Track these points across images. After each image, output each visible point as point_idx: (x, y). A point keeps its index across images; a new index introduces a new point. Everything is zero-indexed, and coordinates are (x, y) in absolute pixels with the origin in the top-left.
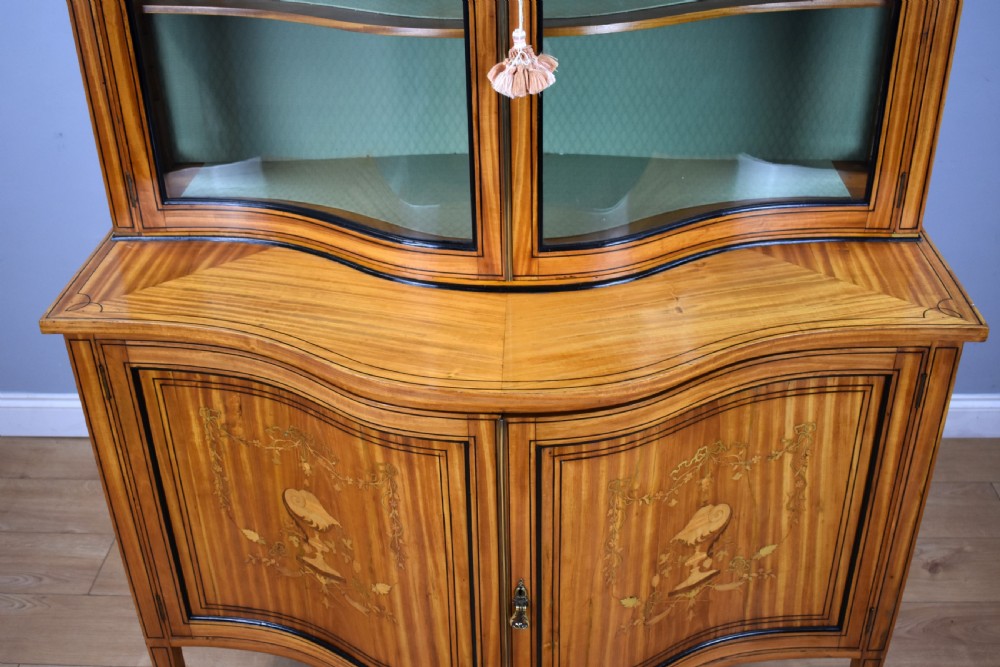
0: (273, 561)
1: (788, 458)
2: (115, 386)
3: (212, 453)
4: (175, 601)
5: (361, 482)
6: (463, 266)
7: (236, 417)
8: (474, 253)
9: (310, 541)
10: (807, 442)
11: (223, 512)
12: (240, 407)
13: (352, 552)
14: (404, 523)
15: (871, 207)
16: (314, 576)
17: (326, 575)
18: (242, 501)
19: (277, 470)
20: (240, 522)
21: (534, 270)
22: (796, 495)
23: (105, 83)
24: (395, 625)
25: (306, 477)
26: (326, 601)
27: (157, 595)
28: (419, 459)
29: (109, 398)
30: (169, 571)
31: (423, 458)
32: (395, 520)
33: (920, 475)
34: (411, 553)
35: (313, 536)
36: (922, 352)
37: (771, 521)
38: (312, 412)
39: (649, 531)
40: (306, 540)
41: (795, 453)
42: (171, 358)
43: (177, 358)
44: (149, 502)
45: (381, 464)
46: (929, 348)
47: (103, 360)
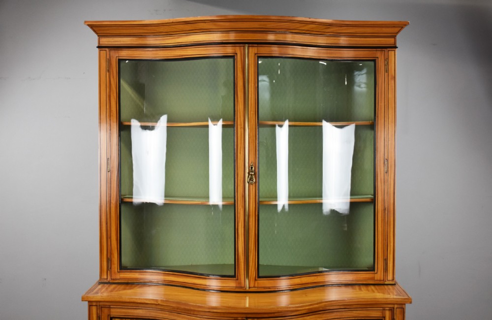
6: (231, 284)
8: (235, 279)
15: (376, 272)
21: (256, 285)
23: (107, 224)
36: (392, 310)
46: (394, 308)
47: (100, 314)
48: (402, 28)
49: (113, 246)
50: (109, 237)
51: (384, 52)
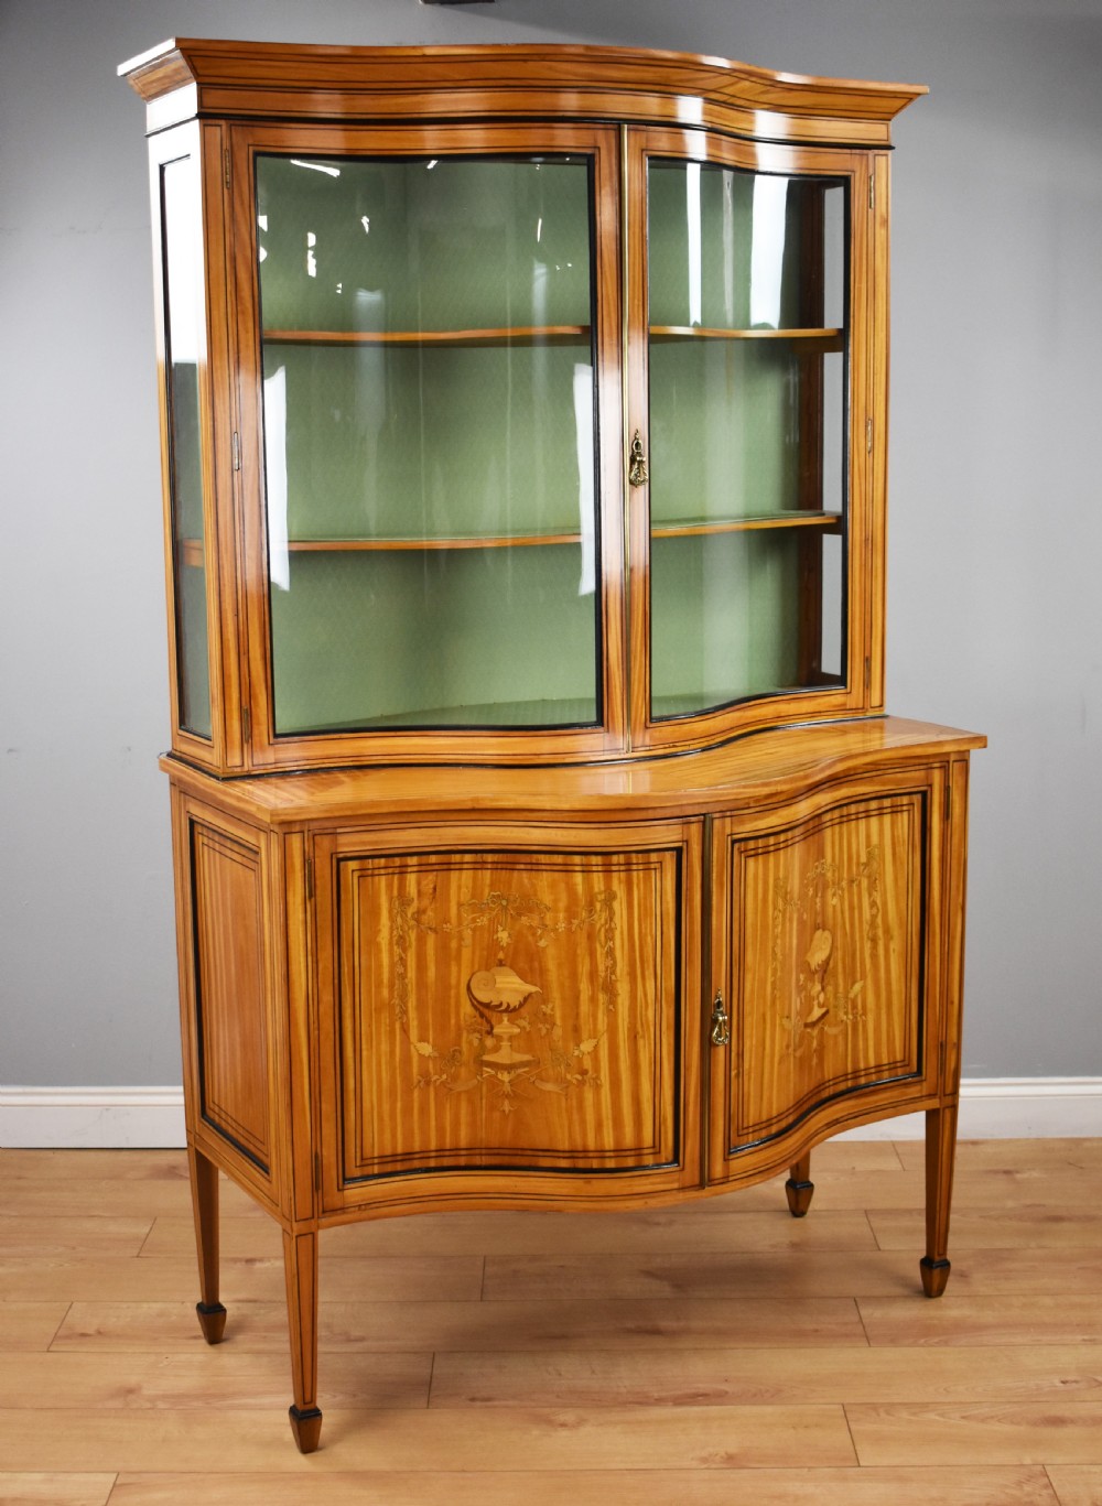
0: (444, 1077)
1: (865, 883)
2: (318, 882)
3: (397, 950)
4: (333, 1159)
5: (576, 922)
7: (426, 902)
8: (603, 729)
9: (495, 1031)
10: (875, 865)
11: (398, 1026)
12: (435, 889)
13: (552, 1016)
14: (618, 954)
15: (849, 686)
16: (495, 1076)
17: (509, 1068)
18: (421, 1006)
19: (466, 954)
20: (414, 1034)
21: (648, 741)
22: (873, 925)
24: (597, 1087)
25: (502, 948)
26: (507, 1106)
27: (316, 1153)
28: (638, 875)
29: (310, 896)
31: (641, 873)
32: (610, 953)
33: (958, 887)
34: (623, 988)
35: (501, 1021)
36: (944, 767)
37: (858, 953)
38: (522, 867)
39: (795, 942)
40: (490, 1033)
41: (869, 877)
42: (376, 843)
43: (382, 842)
44: (328, 1024)
45: (600, 893)
46: (948, 762)
47: (311, 854)
48: (911, 99)
49: (254, 674)
50: (243, 652)
51: (865, 157)
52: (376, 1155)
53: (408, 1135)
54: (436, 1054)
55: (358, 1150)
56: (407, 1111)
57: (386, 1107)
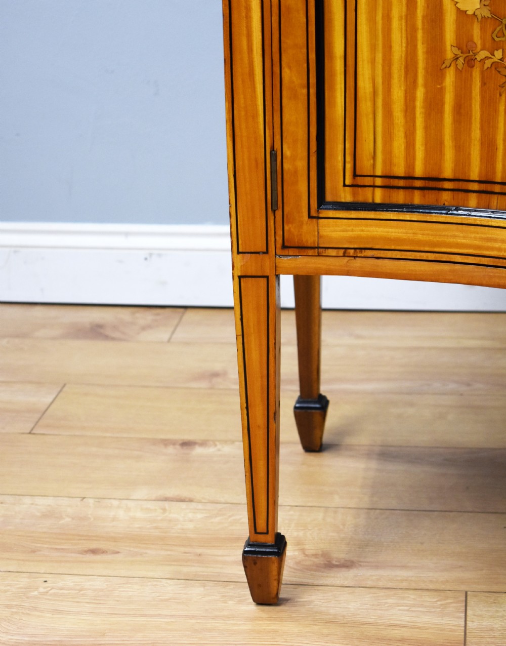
0: (498, 54)
4: (302, 164)
27: (273, 150)
30: (305, 91)
52: (379, 172)
53: (435, 146)
54: (488, 14)
55: (349, 158)
56: (434, 105)
57: (398, 94)
